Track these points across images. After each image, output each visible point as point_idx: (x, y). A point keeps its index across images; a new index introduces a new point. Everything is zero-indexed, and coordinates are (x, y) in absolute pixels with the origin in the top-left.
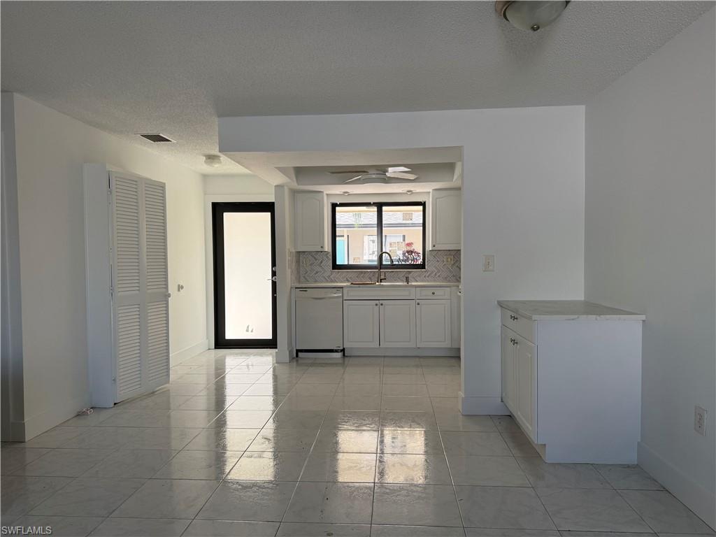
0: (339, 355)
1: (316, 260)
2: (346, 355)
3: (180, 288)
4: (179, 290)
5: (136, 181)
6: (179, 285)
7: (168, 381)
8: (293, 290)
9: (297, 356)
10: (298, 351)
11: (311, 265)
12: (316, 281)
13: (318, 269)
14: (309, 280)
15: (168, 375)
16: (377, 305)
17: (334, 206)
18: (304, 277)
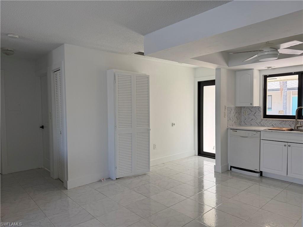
0: (258, 175)
1: (252, 111)
2: (263, 175)
3: (173, 125)
4: (172, 126)
5: (131, 76)
6: (173, 124)
7: (149, 171)
8: (229, 130)
9: (231, 169)
10: (231, 167)
11: (248, 115)
12: (251, 125)
13: (254, 117)
14: (247, 124)
15: (149, 168)
16: (285, 146)
17: (266, 77)
18: (244, 122)
